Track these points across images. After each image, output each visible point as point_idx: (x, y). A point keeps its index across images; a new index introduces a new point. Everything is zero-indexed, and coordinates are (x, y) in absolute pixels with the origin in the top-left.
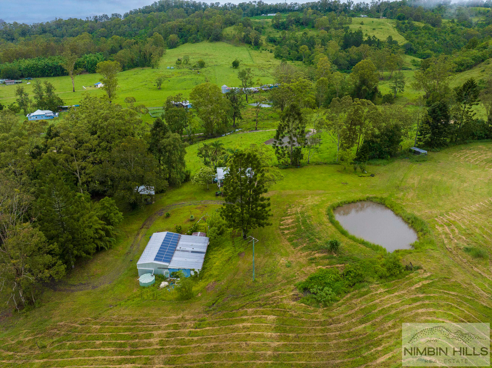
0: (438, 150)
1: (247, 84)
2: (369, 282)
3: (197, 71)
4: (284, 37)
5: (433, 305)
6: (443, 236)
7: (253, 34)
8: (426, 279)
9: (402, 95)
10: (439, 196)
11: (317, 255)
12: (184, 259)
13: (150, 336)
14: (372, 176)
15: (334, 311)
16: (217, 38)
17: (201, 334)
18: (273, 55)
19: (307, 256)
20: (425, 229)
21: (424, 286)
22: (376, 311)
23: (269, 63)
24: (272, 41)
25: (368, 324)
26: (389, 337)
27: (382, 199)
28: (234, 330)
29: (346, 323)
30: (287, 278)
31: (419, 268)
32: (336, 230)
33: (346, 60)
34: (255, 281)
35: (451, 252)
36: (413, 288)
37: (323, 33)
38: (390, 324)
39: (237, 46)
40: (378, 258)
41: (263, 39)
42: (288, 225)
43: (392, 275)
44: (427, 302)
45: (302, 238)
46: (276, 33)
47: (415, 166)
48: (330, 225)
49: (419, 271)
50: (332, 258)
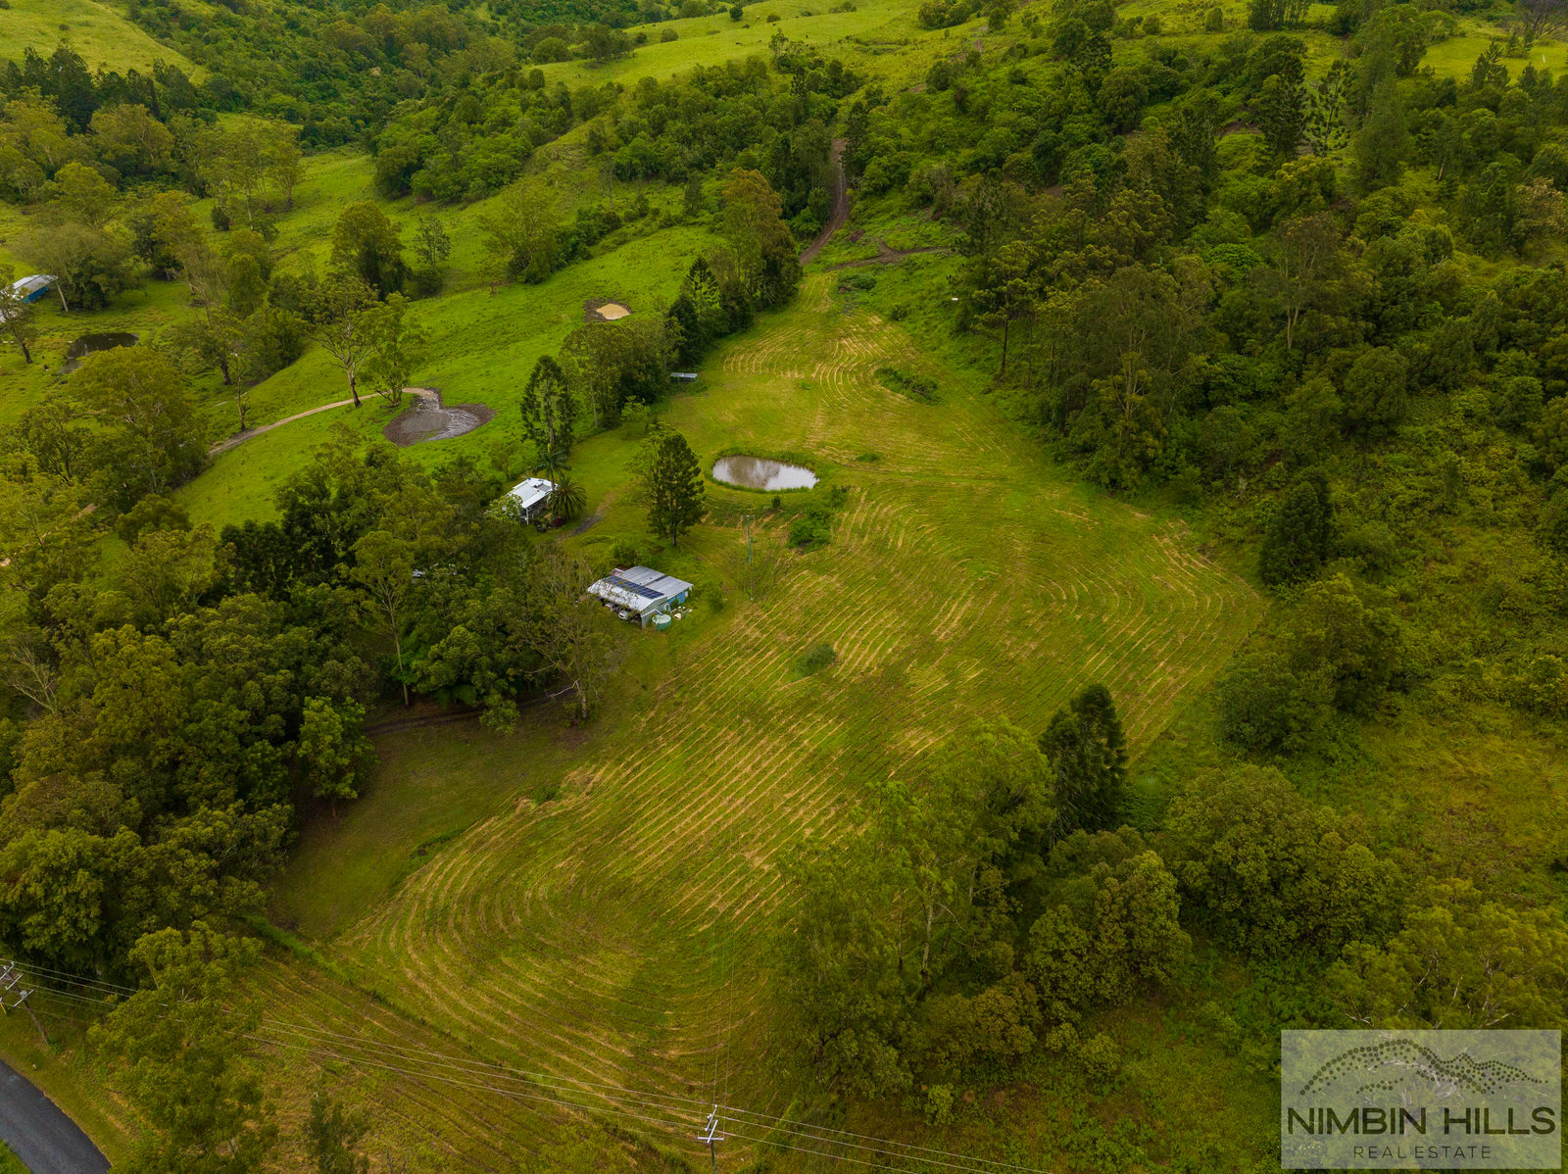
2: (833, 514)
5: (887, 503)
6: (830, 458)
8: (862, 491)
10: (774, 423)
11: (766, 520)
12: (668, 589)
13: (747, 637)
15: (837, 542)
17: (778, 610)
19: (757, 526)
20: (808, 459)
21: (866, 496)
22: (860, 527)
25: (867, 535)
26: (888, 532)
28: (794, 594)
29: (854, 543)
30: (770, 548)
31: (849, 487)
34: (750, 564)
35: (851, 466)
36: (862, 502)
38: (879, 527)
40: (814, 496)
43: (839, 501)
44: (881, 504)
45: (730, 516)
47: (703, 399)
49: (851, 489)
50: (783, 515)
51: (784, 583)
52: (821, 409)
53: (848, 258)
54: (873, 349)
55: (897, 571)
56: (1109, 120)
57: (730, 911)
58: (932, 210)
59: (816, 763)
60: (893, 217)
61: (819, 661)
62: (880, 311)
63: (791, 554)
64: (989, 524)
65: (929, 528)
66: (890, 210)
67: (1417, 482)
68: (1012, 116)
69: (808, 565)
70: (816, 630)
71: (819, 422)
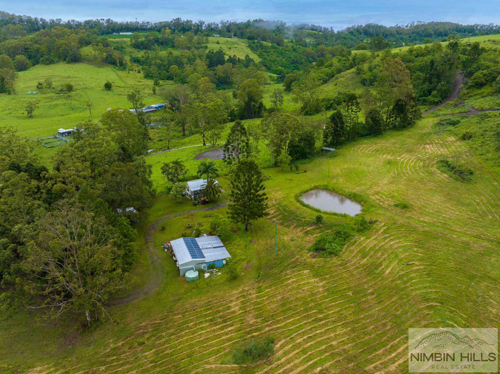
0: (341, 147)
1: (138, 106)
2: (353, 236)
3: (66, 95)
4: (148, 57)
5: (396, 238)
6: (378, 201)
7: (116, 54)
8: (384, 226)
9: (282, 107)
10: (359, 177)
11: (308, 229)
12: (213, 254)
13: (229, 308)
14: (305, 172)
15: (343, 256)
16: (76, 59)
17: (266, 295)
18: (142, 74)
19: (301, 231)
20: (364, 199)
21: (385, 230)
22: (367, 250)
23: (142, 83)
24: (136, 61)
25: (368, 258)
26: (384, 260)
27: (324, 186)
28: (287, 285)
29: (355, 260)
30: (298, 247)
31: (376, 221)
32: (312, 210)
33: (215, 78)
34: (277, 255)
35: (387, 209)
36: (380, 233)
37: (187, 53)
38: (380, 254)
39: (100, 67)
40: (350, 221)
41: (127, 58)
42: (273, 214)
43: (364, 228)
44: (392, 238)
45: (290, 220)
46: (137, 53)
47: (331, 161)
48: (305, 208)
49: (377, 223)
50: (320, 228)
51: (287, 274)
52: (392, 174)
53: (450, 112)
54: (443, 151)
55: (372, 294)
60: (483, 97)
62: (456, 135)
63: (307, 257)
65: (418, 265)
66: (482, 94)
69: (311, 267)
70: (278, 322)
71: (385, 181)
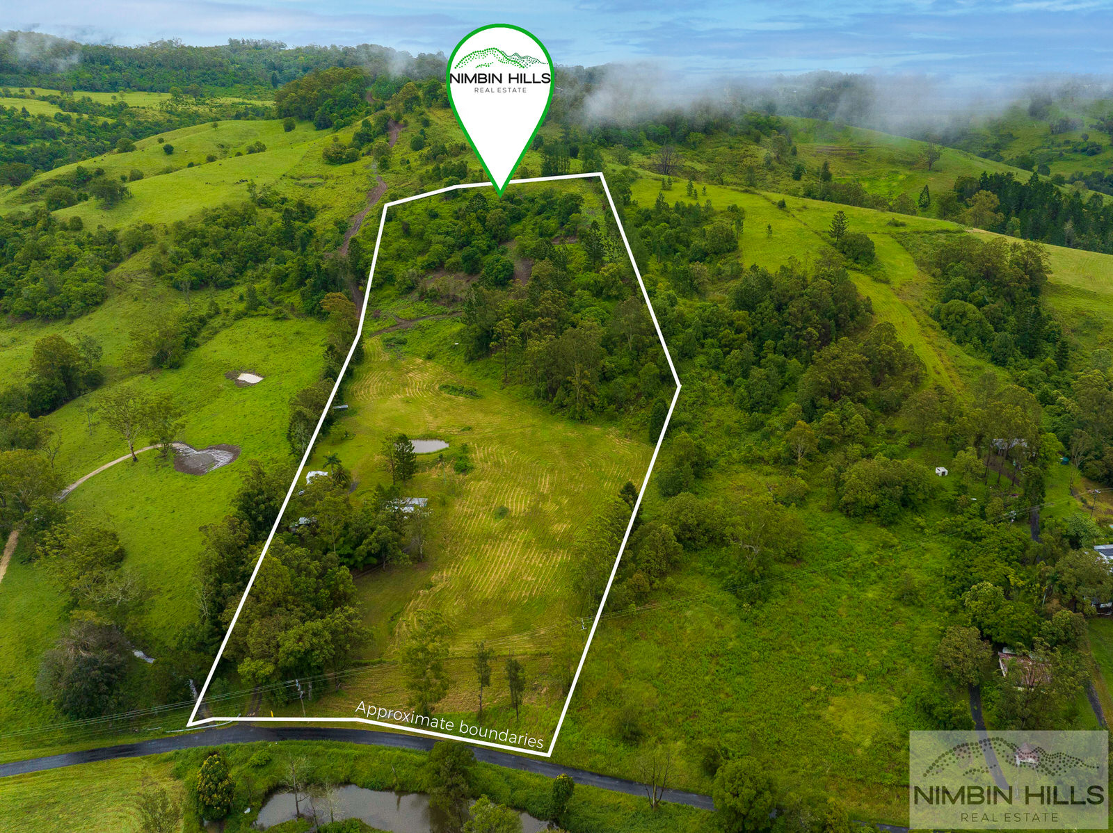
51: (466, 489)
52: (425, 411)
53: (379, 328)
54: (428, 376)
55: (511, 473)
56: (494, 237)
57: (531, 594)
58: (417, 294)
59: (527, 545)
60: (393, 300)
61: (503, 513)
62: (419, 356)
63: (461, 477)
64: (539, 445)
65: (514, 453)
66: (390, 297)
67: (692, 395)
68: (441, 238)
70: (493, 502)
71: (430, 418)
